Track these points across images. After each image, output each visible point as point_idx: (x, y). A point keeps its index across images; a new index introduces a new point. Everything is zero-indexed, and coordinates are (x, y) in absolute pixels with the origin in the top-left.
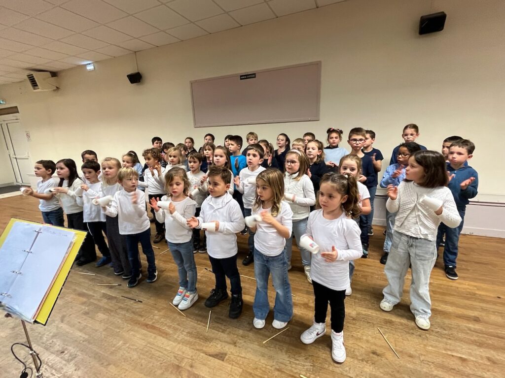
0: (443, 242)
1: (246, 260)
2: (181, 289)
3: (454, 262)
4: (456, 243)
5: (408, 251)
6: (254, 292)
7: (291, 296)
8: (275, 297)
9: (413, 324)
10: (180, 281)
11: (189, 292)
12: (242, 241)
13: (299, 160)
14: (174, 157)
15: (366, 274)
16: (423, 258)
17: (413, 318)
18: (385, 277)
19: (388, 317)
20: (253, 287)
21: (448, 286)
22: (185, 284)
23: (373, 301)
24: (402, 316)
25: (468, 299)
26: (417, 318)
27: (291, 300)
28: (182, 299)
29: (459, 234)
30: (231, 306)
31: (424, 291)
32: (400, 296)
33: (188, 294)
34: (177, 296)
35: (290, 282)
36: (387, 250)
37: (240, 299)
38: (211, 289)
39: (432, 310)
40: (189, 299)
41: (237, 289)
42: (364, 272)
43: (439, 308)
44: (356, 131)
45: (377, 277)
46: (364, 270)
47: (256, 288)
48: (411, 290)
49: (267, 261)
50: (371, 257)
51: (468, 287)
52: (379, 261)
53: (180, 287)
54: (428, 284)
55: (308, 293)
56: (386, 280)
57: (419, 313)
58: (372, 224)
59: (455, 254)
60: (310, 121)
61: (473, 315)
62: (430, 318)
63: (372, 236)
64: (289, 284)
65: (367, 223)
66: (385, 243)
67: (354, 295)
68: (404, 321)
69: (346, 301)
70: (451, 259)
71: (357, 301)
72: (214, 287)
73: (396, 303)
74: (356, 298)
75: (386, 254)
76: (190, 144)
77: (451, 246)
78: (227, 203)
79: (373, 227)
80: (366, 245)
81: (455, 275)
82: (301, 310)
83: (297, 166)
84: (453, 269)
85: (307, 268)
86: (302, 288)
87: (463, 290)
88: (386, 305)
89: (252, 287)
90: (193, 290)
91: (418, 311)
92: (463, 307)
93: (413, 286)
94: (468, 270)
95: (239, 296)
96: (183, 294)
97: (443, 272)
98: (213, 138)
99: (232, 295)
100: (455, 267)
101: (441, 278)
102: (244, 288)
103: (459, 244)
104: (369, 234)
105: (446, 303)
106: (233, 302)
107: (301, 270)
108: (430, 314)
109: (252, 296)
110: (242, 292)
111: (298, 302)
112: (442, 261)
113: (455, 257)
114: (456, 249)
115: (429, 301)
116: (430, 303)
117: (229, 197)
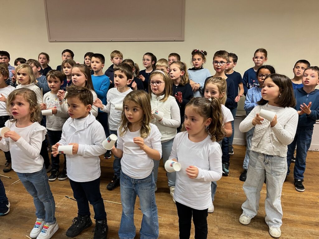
0: (294, 159)
1: (111, 184)
2: (38, 220)
3: (302, 176)
4: (304, 159)
5: (265, 168)
6: (119, 217)
7: (157, 218)
8: (141, 220)
9: (267, 234)
10: (37, 212)
11: (47, 224)
12: (106, 165)
13: (164, 80)
14: (24, 74)
15: (227, 191)
16: (278, 173)
17: (267, 229)
18: (243, 193)
19: (247, 230)
20: (118, 212)
21: (297, 198)
22: (42, 215)
23: (233, 216)
24: (258, 228)
25: (311, 207)
26: (271, 228)
27: (157, 221)
28: (41, 231)
29: (307, 150)
30: (95, 233)
31: (277, 203)
32: (257, 210)
33: (47, 225)
34: (34, 228)
35: (156, 204)
36: (246, 167)
37: (105, 225)
38: (73, 218)
39: (283, 220)
40: (49, 230)
41: (101, 215)
42: (225, 189)
43: (289, 218)
44: (220, 53)
45: (237, 193)
46: (226, 187)
47: (121, 213)
48: (266, 203)
49: (135, 185)
50: (231, 175)
51: (312, 197)
52: (238, 179)
53: (38, 219)
54: (280, 197)
55: (173, 213)
56: (245, 196)
57: (273, 224)
58: (233, 144)
59: (303, 169)
60: (175, 41)
61: (315, 221)
62: (281, 228)
63: (233, 155)
64: (155, 206)
65: (228, 143)
66: (244, 161)
67: (216, 211)
68: (260, 232)
69: (209, 218)
70: (300, 173)
71: (219, 217)
72: (77, 215)
73: (253, 217)
74: (218, 214)
75: (245, 171)
76: (44, 61)
77: (300, 162)
78: (89, 125)
79: (233, 147)
80: (227, 163)
81: (302, 187)
82: (167, 231)
83: (162, 86)
84: (300, 182)
85: (172, 189)
86: (167, 209)
87: (308, 200)
88: (245, 219)
89: (116, 211)
90: (52, 220)
91: (272, 222)
92: (307, 215)
93: (268, 200)
94: (313, 182)
95: (103, 222)
96: (41, 226)
97: (293, 185)
98: (72, 55)
99: (96, 221)
100: (302, 180)
101: (291, 191)
102: (109, 214)
103: (307, 160)
104: (230, 153)
105: (294, 212)
106: (97, 229)
107: (167, 191)
108: (281, 223)
109: (117, 221)
110: (107, 217)
111: (164, 223)
112: (292, 175)
113: (303, 171)
114: (305, 164)
115: (281, 212)
116: (282, 214)
117: (91, 119)
